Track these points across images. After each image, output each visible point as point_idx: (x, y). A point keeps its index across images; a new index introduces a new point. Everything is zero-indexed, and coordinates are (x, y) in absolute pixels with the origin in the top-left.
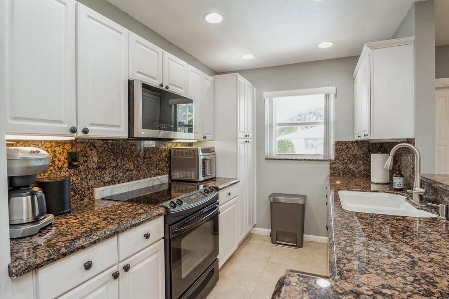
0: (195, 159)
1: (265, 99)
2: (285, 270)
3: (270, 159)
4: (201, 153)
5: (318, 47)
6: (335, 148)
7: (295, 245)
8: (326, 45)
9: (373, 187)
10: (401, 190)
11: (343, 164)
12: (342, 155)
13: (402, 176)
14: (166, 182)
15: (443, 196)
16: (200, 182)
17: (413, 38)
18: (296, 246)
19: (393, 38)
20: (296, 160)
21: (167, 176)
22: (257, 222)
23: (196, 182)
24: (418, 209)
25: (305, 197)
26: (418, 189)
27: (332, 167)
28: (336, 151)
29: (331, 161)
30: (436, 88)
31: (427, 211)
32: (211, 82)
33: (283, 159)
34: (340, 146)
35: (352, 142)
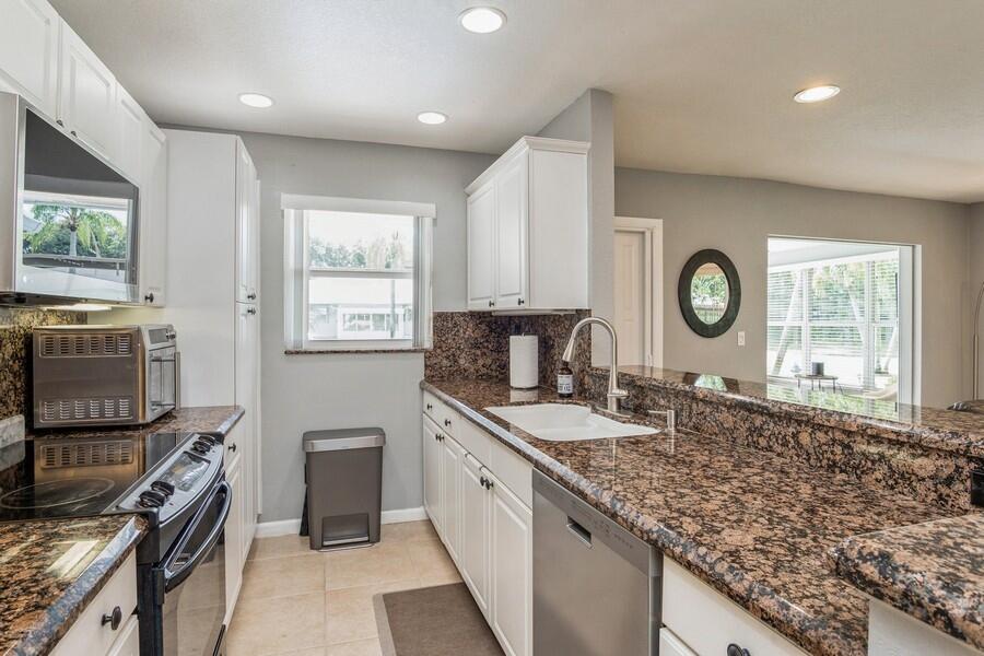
0: (134, 361)
1: (283, 211)
2: (371, 599)
3: (297, 353)
4: (148, 345)
5: (417, 118)
6: (434, 326)
7: (366, 538)
8: (433, 119)
9: (515, 396)
10: (569, 396)
11: (447, 358)
12: (447, 339)
13: (571, 373)
14: (17, 440)
15: (657, 398)
16: (146, 426)
17: (589, 145)
18: (368, 541)
19: (537, 135)
20: (357, 352)
21: (19, 419)
22: (263, 508)
23: (137, 427)
24: (624, 422)
25: (379, 432)
26: (615, 392)
27: (428, 363)
28: (438, 331)
29: (426, 351)
30: (617, 231)
31: (639, 424)
32: (162, 144)
33: (327, 352)
34: (443, 321)
35: (464, 314)
